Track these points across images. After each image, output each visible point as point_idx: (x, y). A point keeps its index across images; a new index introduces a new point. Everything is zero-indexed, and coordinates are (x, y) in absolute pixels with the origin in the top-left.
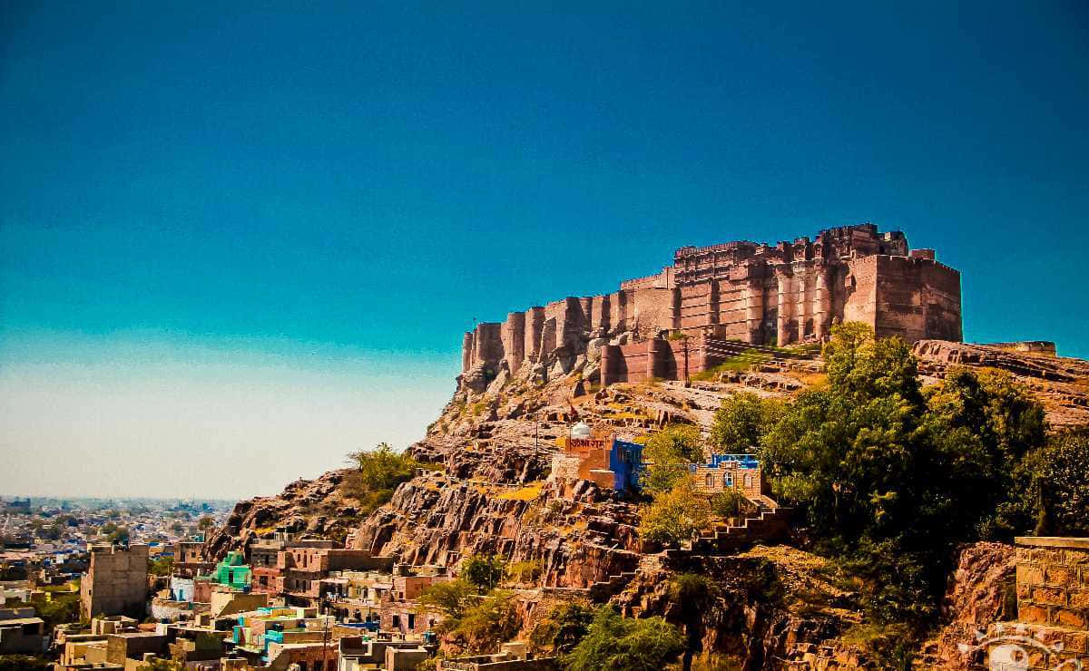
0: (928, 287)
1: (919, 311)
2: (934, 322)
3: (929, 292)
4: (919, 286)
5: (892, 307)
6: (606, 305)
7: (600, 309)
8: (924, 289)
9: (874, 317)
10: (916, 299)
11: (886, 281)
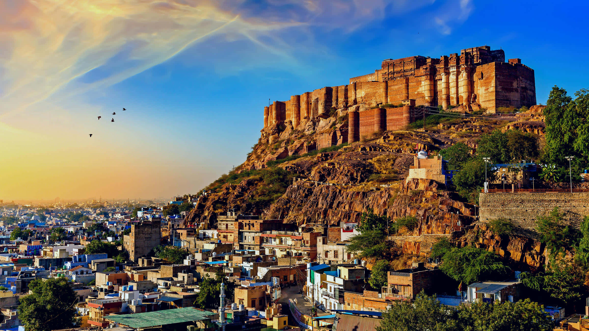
0: (521, 78)
1: (516, 90)
2: (524, 95)
3: (521, 81)
4: (516, 78)
5: (503, 89)
6: (346, 91)
7: (343, 93)
8: (518, 79)
9: (494, 94)
10: (515, 85)
11: (500, 75)
